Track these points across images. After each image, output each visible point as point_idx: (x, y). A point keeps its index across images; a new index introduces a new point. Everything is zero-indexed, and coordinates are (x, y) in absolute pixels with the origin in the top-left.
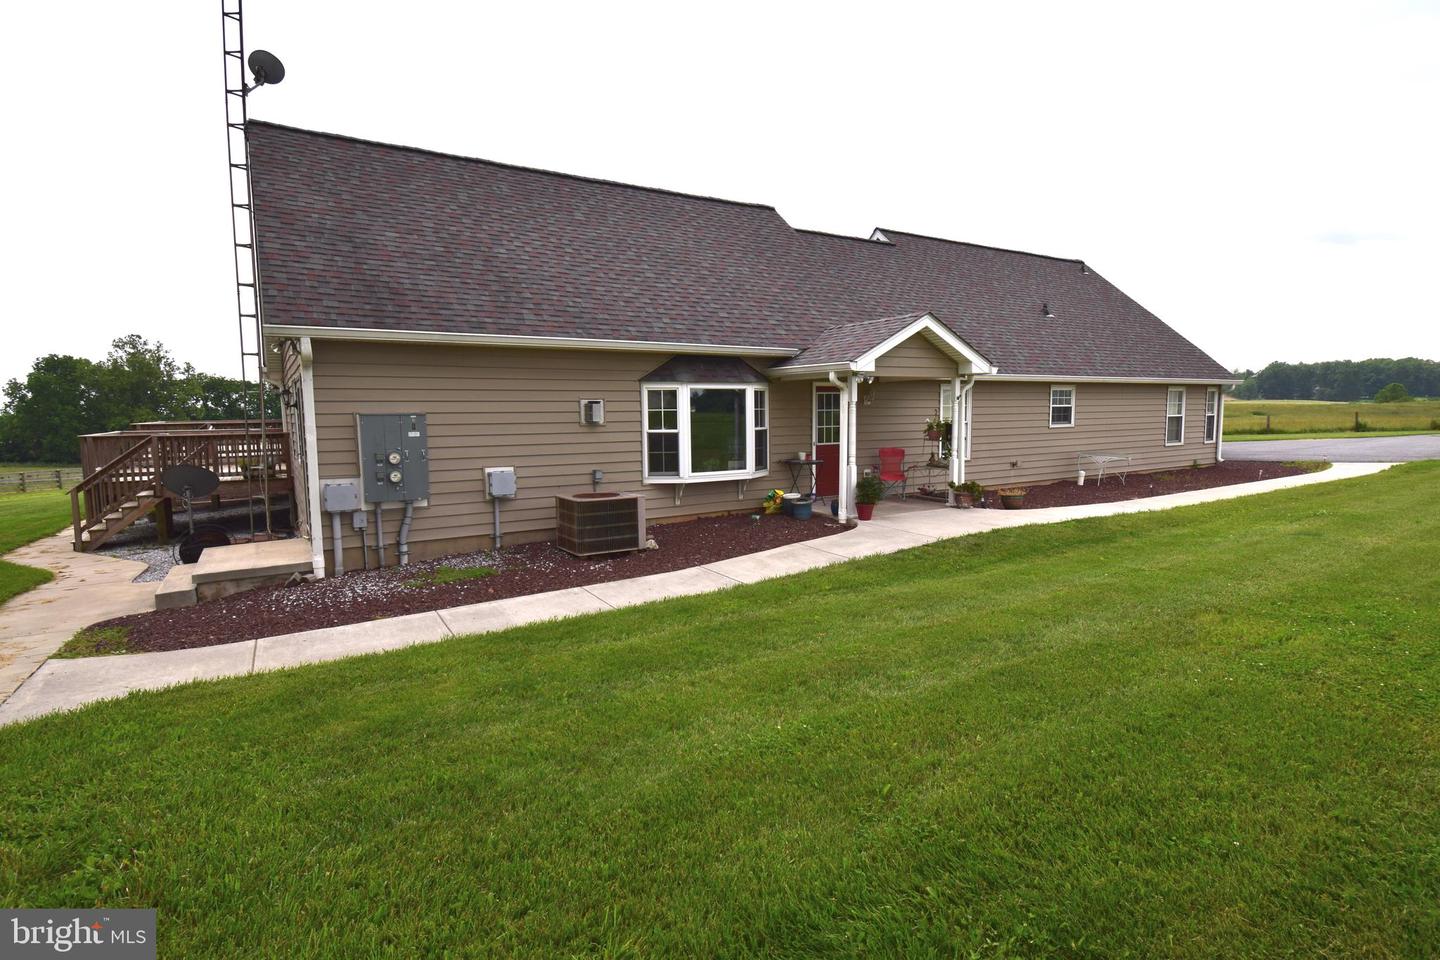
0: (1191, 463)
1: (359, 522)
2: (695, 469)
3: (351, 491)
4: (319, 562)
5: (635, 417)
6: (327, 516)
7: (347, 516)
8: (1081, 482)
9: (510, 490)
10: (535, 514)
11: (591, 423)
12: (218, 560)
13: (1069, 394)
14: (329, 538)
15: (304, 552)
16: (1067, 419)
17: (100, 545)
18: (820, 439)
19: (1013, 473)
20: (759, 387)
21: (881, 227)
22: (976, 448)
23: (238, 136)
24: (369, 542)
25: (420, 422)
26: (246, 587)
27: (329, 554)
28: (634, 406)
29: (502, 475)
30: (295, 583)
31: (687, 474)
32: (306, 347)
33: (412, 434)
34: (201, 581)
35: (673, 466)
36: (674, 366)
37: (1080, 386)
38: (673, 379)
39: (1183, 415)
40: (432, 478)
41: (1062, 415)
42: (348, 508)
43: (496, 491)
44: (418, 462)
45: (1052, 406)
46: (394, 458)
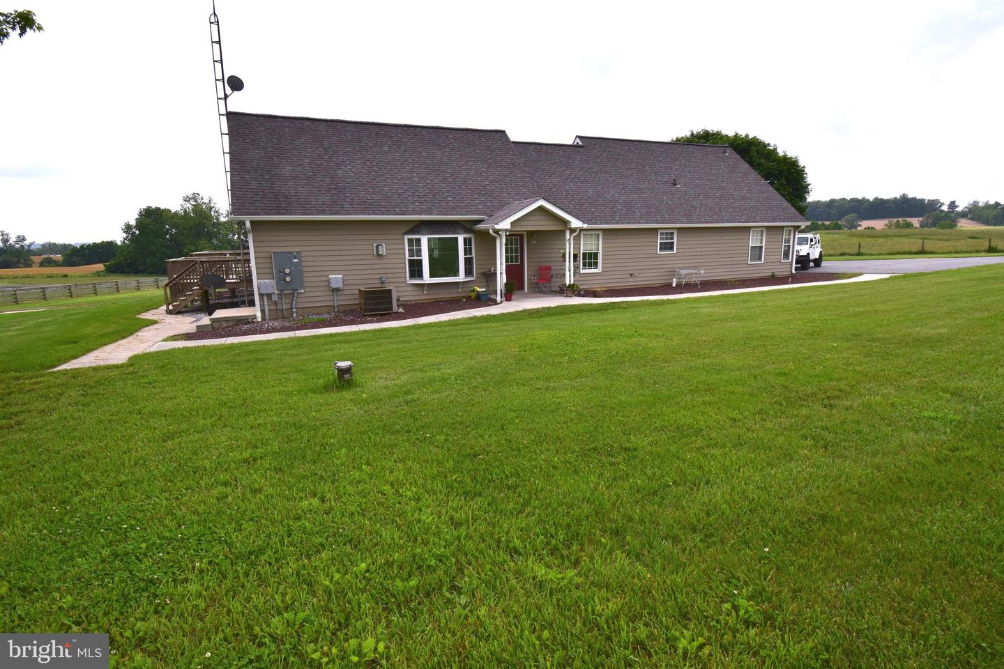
0: (770, 274)
1: (275, 298)
2: (431, 276)
3: (270, 285)
4: (259, 315)
5: (402, 251)
6: (261, 295)
7: (269, 296)
8: (674, 285)
9: (340, 285)
10: (351, 297)
11: (379, 255)
12: (220, 314)
13: (672, 234)
14: (262, 305)
15: (256, 312)
16: (672, 249)
17: (177, 312)
18: (507, 262)
19: (631, 279)
20: (466, 236)
21: (579, 135)
22: (605, 265)
24: (279, 307)
25: (298, 254)
26: (230, 324)
27: (263, 311)
28: (401, 246)
29: (336, 279)
30: (249, 323)
31: (427, 279)
32: (248, 225)
33: (295, 261)
34: (213, 321)
35: (420, 275)
36: (419, 227)
37: (678, 229)
38: (419, 233)
39: (764, 244)
40: (305, 280)
41: (669, 246)
42: (269, 292)
43: (334, 286)
44: (298, 274)
45: (659, 241)
46: (287, 271)
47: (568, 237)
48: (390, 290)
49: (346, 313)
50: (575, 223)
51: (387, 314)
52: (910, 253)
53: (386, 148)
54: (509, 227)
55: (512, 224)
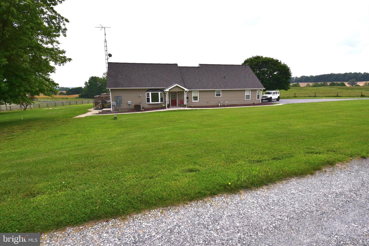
0: (253, 103)
1: (115, 106)
2: (152, 102)
3: (114, 103)
4: (112, 110)
5: (145, 96)
6: (112, 105)
7: (114, 106)
8: (219, 105)
9: (130, 104)
10: (132, 107)
11: (140, 97)
12: (104, 109)
13: (220, 92)
14: (113, 108)
15: (111, 109)
16: (220, 96)
17: (96, 109)
18: (172, 99)
19: (208, 104)
20: (161, 92)
21: (200, 64)
22: (200, 100)
23: (107, 64)
24: (116, 108)
25: (121, 97)
26: (106, 112)
27: (113, 109)
28: (145, 95)
29: (129, 102)
30: (110, 111)
31: (151, 102)
32: (110, 90)
34: (102, 111)
35: (149, 102)
36: (149, 90)
37: (222, 90)
38: (149, 92)
39: (250, 95)
42: (114, 105)
43: (129, 104)
44: (121, 101)
45: (216, 94)
46: (118, 100)
47: (185, 93)
48: (140, 105)
49: (130, 110)
50: (186, 90)
51: (139, 110)
52: (333, 96)
53: (144, 70)
54: (168, 91)
55: (169, 90)
